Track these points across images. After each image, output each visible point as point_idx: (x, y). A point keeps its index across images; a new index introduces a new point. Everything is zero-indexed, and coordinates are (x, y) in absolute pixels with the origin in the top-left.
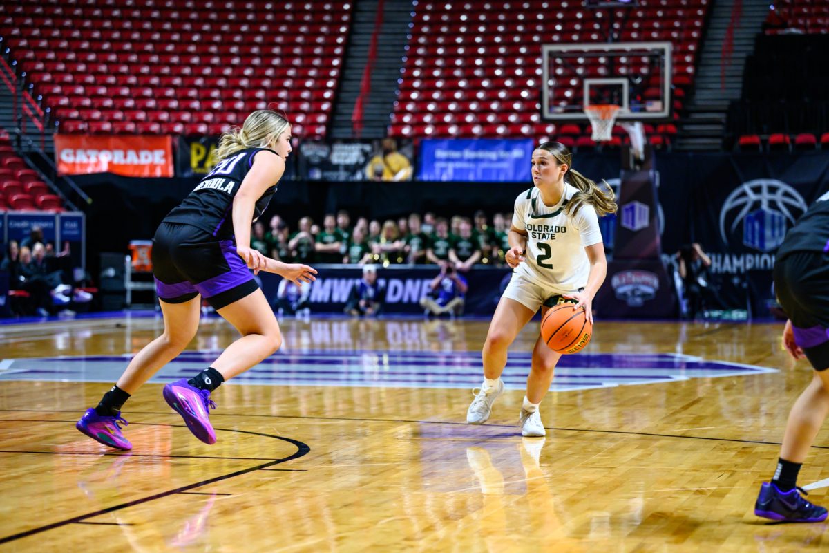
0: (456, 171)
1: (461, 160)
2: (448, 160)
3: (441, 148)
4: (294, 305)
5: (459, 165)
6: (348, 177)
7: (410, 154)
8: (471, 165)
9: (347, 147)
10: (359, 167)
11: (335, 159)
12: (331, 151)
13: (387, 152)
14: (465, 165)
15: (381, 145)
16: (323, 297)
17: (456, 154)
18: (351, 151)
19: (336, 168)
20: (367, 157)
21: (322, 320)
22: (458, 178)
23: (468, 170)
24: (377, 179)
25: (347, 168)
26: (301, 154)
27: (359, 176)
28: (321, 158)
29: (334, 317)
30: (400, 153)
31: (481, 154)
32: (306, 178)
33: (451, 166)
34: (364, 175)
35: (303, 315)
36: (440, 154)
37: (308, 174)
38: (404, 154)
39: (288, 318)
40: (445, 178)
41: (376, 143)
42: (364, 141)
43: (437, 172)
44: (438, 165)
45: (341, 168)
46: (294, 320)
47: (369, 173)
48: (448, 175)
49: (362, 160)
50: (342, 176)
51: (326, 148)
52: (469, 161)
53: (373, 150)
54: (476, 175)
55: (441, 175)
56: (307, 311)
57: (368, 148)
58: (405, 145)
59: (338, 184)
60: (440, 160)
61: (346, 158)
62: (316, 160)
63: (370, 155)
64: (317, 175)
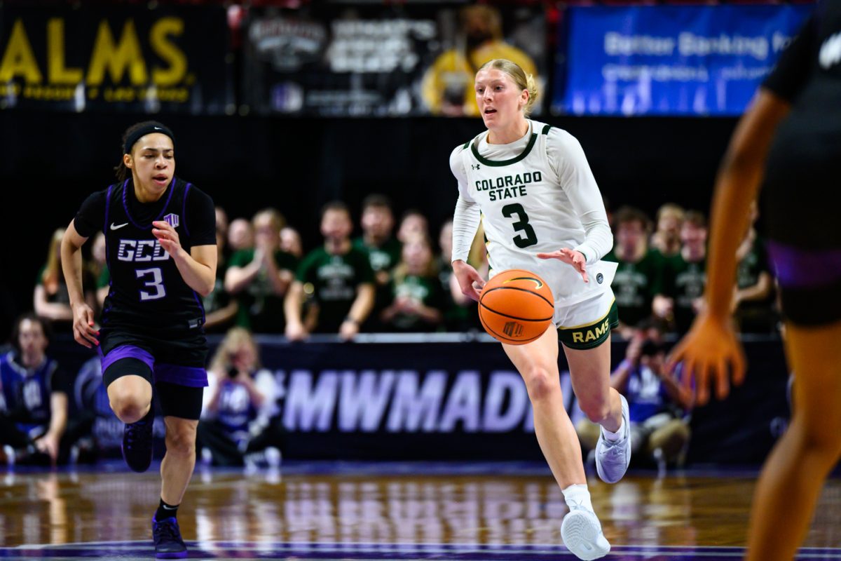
0: (657, 87)
1: (672, 59)
2: (638, 59)
3: (621, 31)
4: (243, 439)
5: (664, 73)
6: (374, 106)
7: (537, 47)
8: (702, 75)
9: (370, 28)
10: (403, 79)
11: (340, 62)
12: (329, 39)
13: (475, 41)
14: (682, 74)
15: (459, 22)
16: (316, 418)
17: (660, 46)
18: (384, 38)
19: (343, 81)
20: (425, 53)
21: (314, 477)
22: (664, 107)
23: (692, 86)
24: (451, 110)
25: (371, 81)
26: (253, 45)
27: (402, 105)
28: (302, 54)
29: (345, 469)
30: (508, 42)
31: (724, 45)
32: (263, 110)
33: (645, 75)
34: (415, 102)
35: (264, 465)
36: (617, 44)
37: (267, 97)
38: (520, 47)
39: (224, 473)
40: (628, 107)
41: (446, 16)
42: (414, 13)
43: (610, 91)
44: (612, 74)
45: (356, 82)
46: (242, 478)
47: (429, 95)
48: (637, 100)
49: (410, 61)
50: (359, 102)
51: (318, 32)
52: (693, 61)
53: (439, 37)
54: (711, 98)
55: (620, 99)
56: (273, 454)
57: (425, 29)
58: (526, 21)
59: (348, 123)
60: (616, 60)
61: (368, 55)
62: (291, 63)
63: (433, 47)
64: (293, 101)
